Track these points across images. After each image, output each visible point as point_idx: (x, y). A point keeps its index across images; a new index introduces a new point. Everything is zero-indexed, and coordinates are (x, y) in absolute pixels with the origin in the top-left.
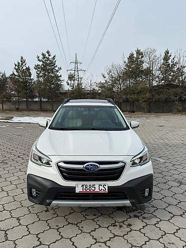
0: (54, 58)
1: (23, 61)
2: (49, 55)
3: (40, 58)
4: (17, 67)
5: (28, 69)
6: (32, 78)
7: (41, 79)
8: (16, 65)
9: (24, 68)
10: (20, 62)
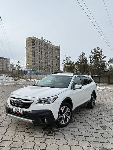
0: (101, 51)
1: (83, 54)
2: (98, 49)
3: (93, 52)
4: (80, 58)
5: (86, 58)
6: (87, 63)
7: (93, 64)
8: (79, 57)
9: (84, 58)
10: (82, 55)
